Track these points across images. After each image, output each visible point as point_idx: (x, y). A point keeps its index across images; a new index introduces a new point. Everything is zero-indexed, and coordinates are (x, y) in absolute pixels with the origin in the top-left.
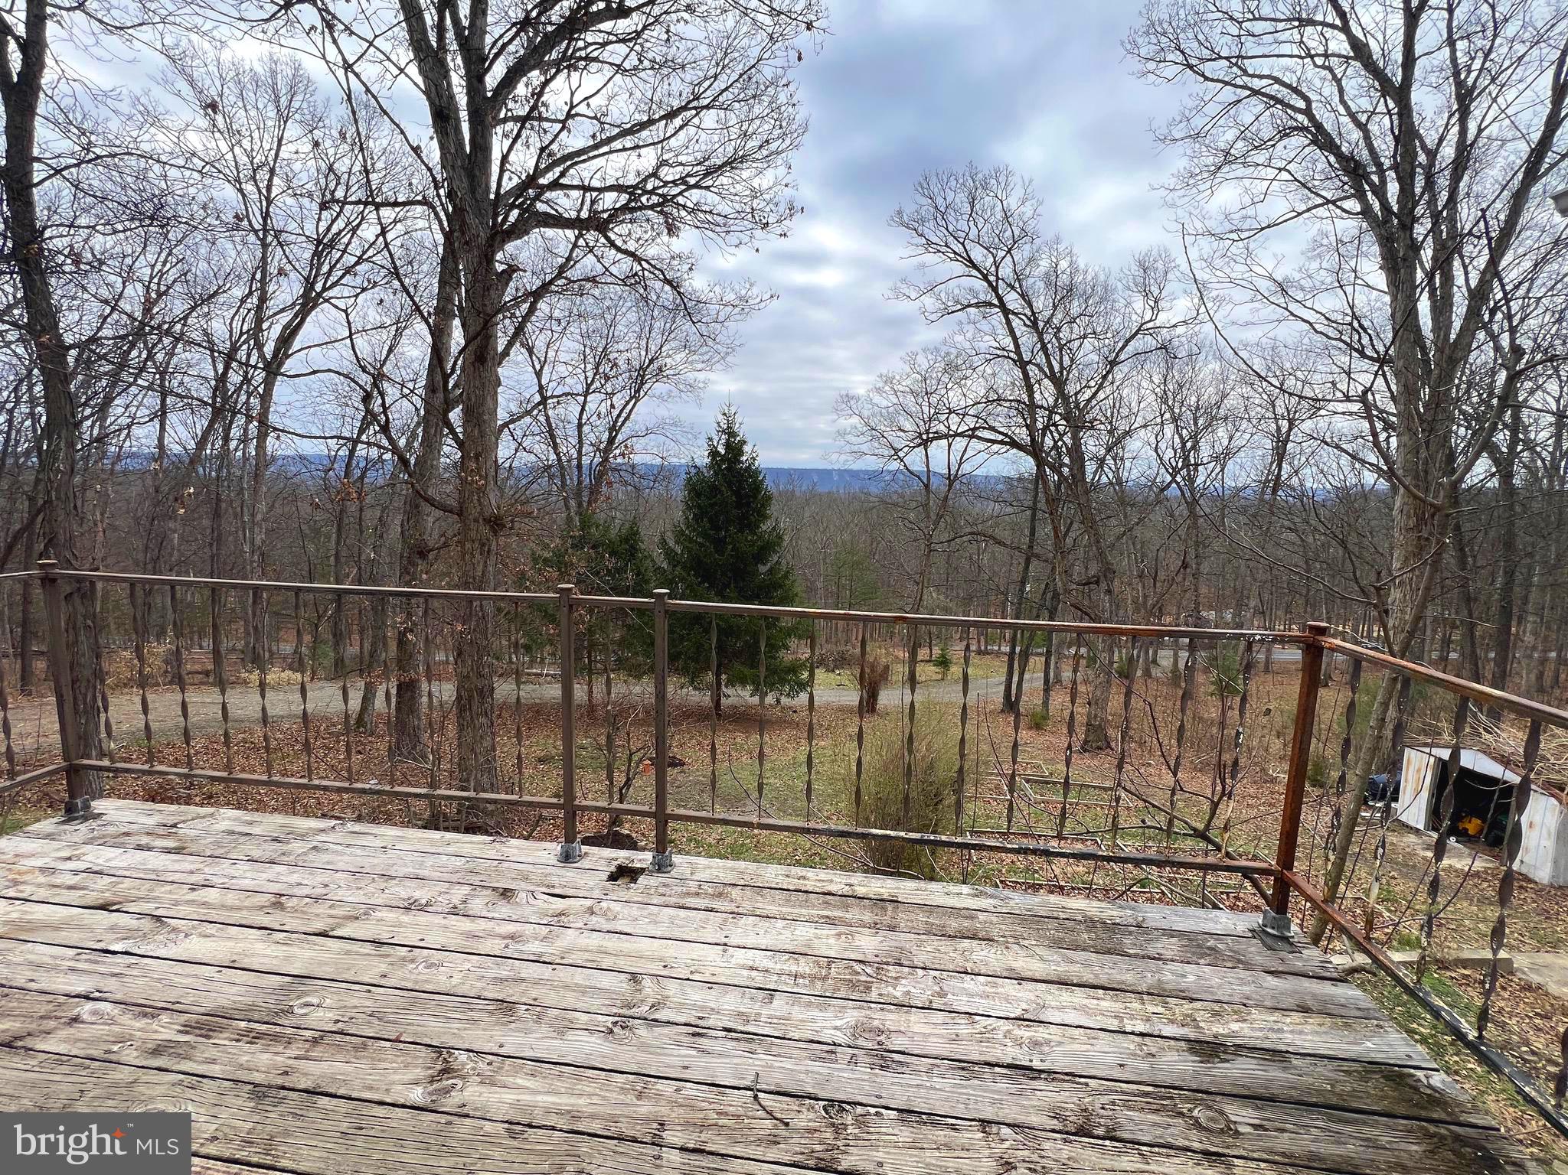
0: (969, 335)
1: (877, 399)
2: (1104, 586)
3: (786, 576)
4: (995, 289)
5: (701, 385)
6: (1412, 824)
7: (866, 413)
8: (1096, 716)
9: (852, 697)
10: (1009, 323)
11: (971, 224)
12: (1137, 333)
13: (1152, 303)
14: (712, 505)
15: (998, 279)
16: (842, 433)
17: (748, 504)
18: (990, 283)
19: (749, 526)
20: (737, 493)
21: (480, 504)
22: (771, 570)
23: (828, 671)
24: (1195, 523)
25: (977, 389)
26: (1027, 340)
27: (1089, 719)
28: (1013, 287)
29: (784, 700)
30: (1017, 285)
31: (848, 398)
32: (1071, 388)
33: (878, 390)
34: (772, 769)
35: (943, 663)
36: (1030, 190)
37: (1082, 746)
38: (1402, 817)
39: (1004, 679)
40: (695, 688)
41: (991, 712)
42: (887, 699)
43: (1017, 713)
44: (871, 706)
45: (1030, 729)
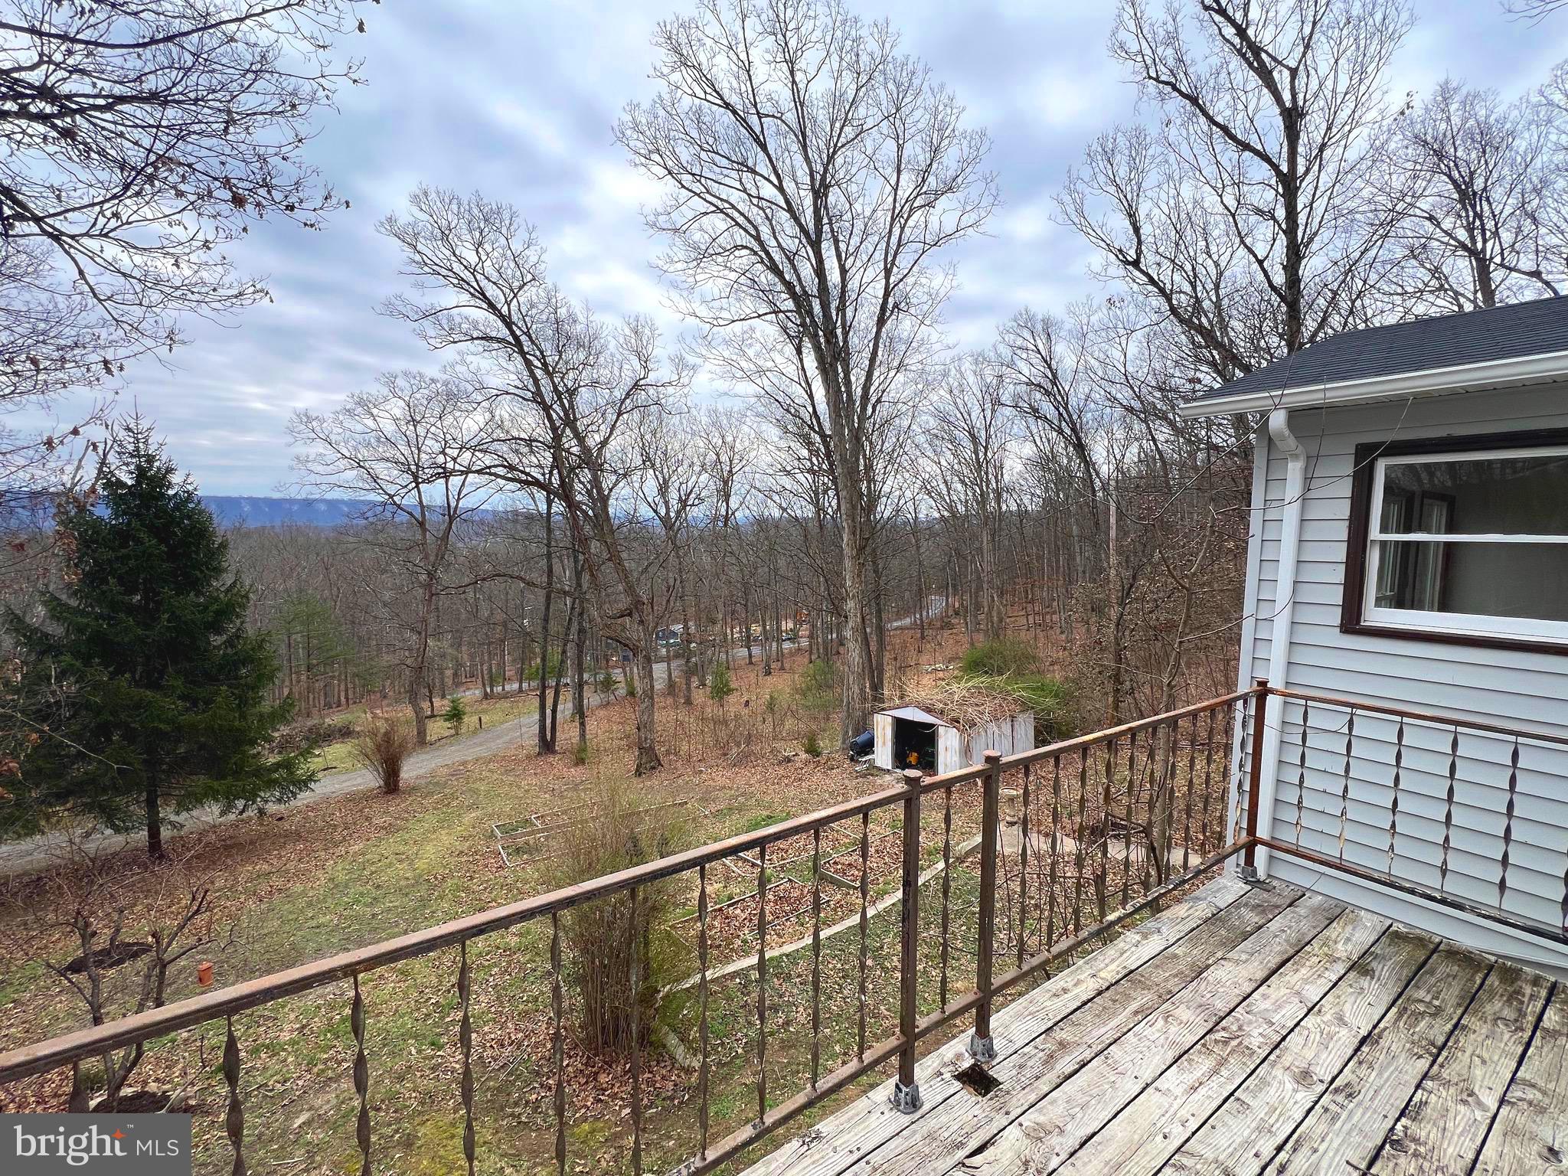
1: (348, 422)
2: (636, 616)
3: (257, 647)
6: (885, 767)
7: (335, 438)
8: (646, 739)
9: (368, 779)
13: (644, 364)
17: (190, 555)
19: (190, 583)
20: (166, 540)
22: (229, 643)
27: (639, 744)
29: (272, 808)
31: (309, 419)
33: (349, 412)
34: (310, 904)
35: (455, 715)
36: (534, 235)
37: (637, 770)
38: (878, 763)
39: (537, 717)
40: (117, 830)
41: (528, 757)
42: (411, 770)
43: (554, 752)
44: (391, 784)
45: (576, 765)
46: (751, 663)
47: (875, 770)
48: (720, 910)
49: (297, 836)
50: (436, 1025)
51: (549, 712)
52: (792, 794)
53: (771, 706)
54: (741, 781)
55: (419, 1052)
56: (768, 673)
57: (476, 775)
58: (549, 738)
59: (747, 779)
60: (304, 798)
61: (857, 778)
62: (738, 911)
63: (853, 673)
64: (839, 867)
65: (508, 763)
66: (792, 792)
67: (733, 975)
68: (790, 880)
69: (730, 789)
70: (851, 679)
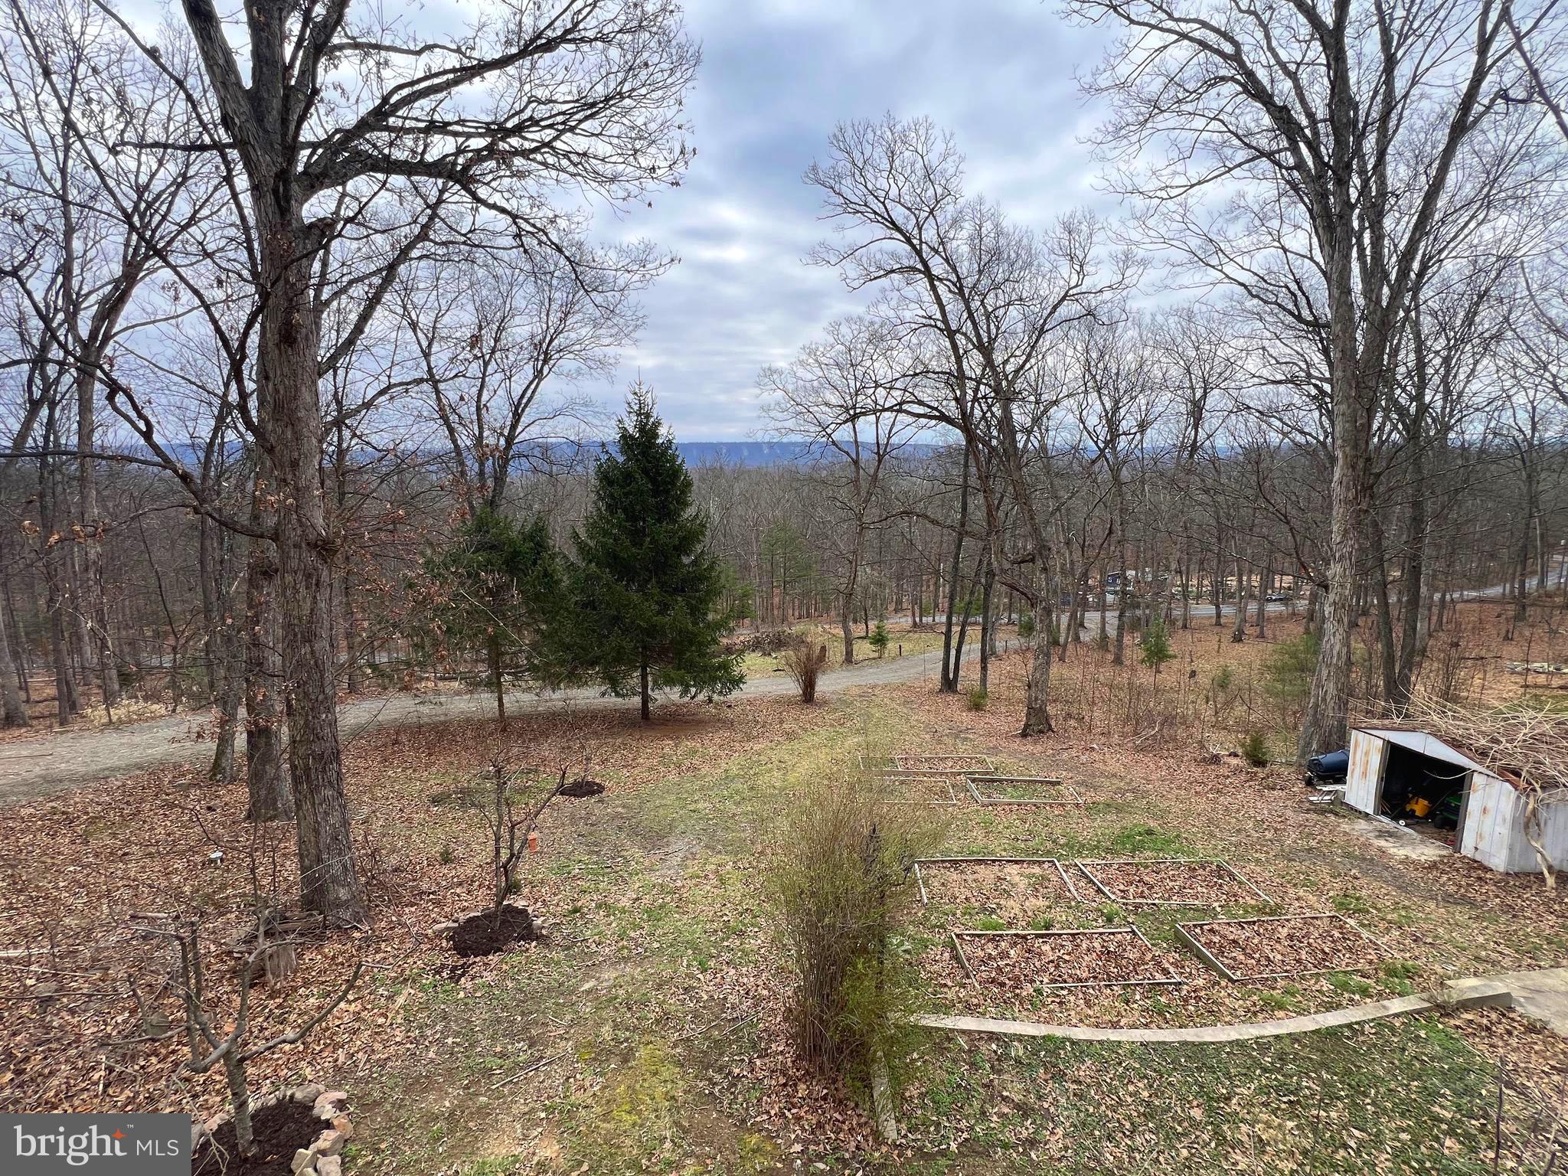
0: (893, 303)
1: (801, 372)
2: (1039, 563)
3: (711, 568)
4: (919, 253)
5: (612, 361)
6: (1361, 808)
7: (790, 388)
8: (1036, 699)
9: (791, 687)
10: (934, 288)
11: (891, 181)
12: (1063, 299)
13: (1078, 268)
14: (626, 495)
15: (921, 242)
16: (766, 409)
17: (667, 492)
18: (913, 246)
19: (669, 515)
20: (653, 481)
21: (301, 524)
22: (694, 563)
23: (764, 654)
24: (1120, 490)
25: (904, 359)
26: (954, 306)
27: (1030, 702)
28: (937, 252)
29: (716, 698)
30: (941, 249)
31: (771, 372)
32: (998, 358)
33: (802, 363)
34: (702, 789)
35: (880, 640)
36: (951, 144)
37: (1024, 730)
38: (1350, 799)
39: (941, 654)
40: (618, 695)
41: (931, 692)
42: (825, 685)
43: (955, 692)
44: (808, 695)
45: (970, 710)
46: (1218, 624)
47: (1341, 808)
48: (1024, 937)
49: (729, 724)
50: (715, 944)
51: (953, 652)
52: (1200, 808)
53: (1223, 682)
54: (1138, 773)
55: (689, 966)
56: (1238, 639)
57: (878, 701)
58: (951, 676)
59: (1147, 771)
60: (736, 694)
61: (1308, 811)
62: (1046, 948)
63: (1328, 666)
64: (1216, 939)
65: (910, 695)
66: (1202, 805)
67: (992, 1036)
68: (1133, 932)
69: (1122, 778)
70: (1325, 673)
